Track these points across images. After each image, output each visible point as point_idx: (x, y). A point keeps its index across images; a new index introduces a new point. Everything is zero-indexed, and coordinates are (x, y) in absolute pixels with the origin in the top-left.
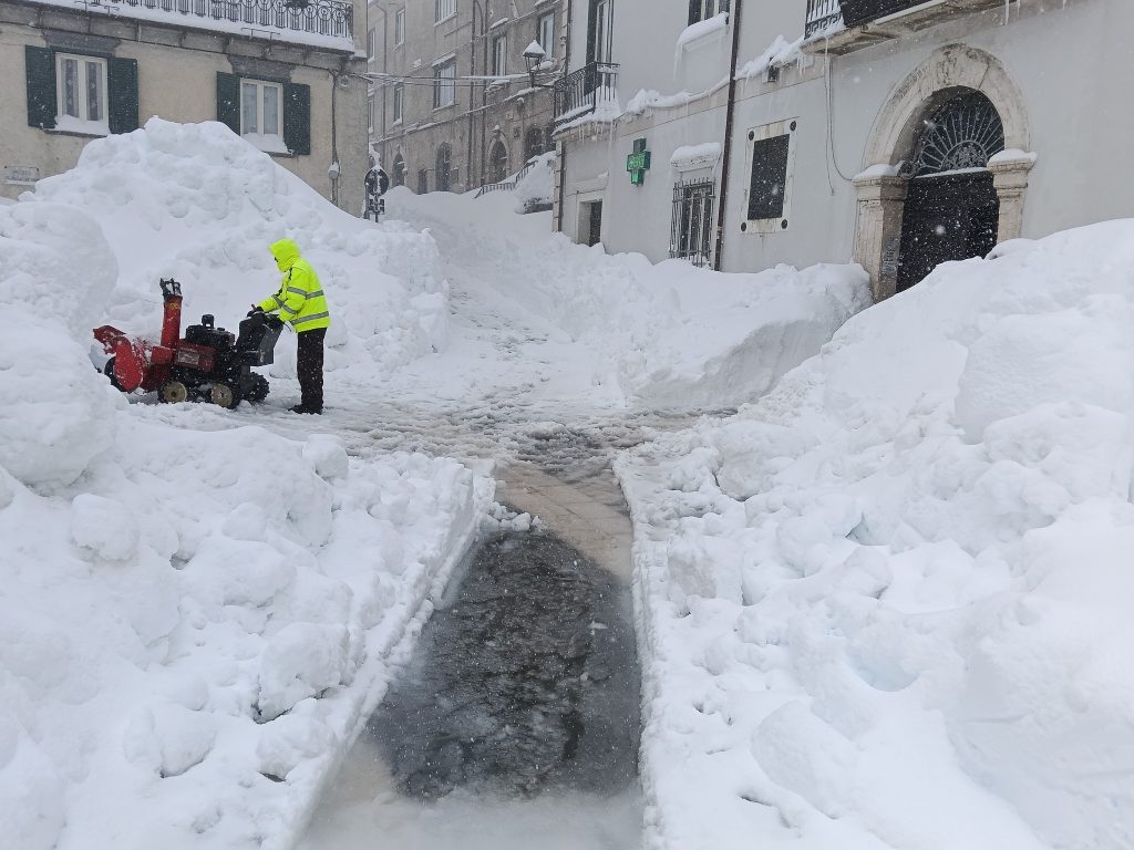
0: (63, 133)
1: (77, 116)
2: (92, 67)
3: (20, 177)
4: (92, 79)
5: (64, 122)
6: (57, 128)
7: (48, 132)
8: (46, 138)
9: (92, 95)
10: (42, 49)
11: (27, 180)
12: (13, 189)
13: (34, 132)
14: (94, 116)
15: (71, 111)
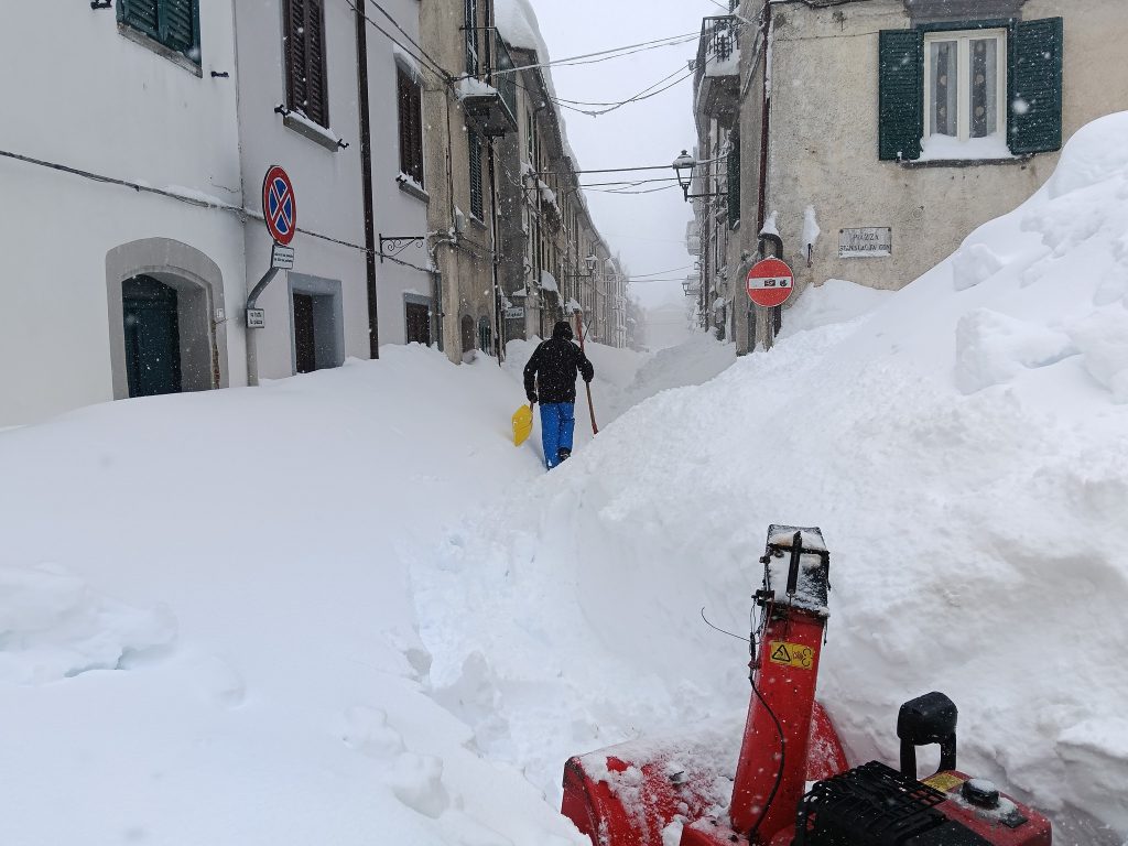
0: (932, 164)
1: (954, 134)
2: (980, 49)
3: (862, 243)
4: (979, 68)
5: (934, 146)
6: (924, 157)
7: (907, 166)
8: (904, 176)
9: (979, 96)
10: (906, 32)
11: (872, 248)
12: (850, 265)
13: (887, 169)
14: (979, 129)
15: (944, 127)
